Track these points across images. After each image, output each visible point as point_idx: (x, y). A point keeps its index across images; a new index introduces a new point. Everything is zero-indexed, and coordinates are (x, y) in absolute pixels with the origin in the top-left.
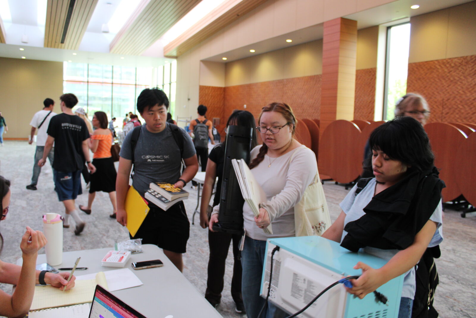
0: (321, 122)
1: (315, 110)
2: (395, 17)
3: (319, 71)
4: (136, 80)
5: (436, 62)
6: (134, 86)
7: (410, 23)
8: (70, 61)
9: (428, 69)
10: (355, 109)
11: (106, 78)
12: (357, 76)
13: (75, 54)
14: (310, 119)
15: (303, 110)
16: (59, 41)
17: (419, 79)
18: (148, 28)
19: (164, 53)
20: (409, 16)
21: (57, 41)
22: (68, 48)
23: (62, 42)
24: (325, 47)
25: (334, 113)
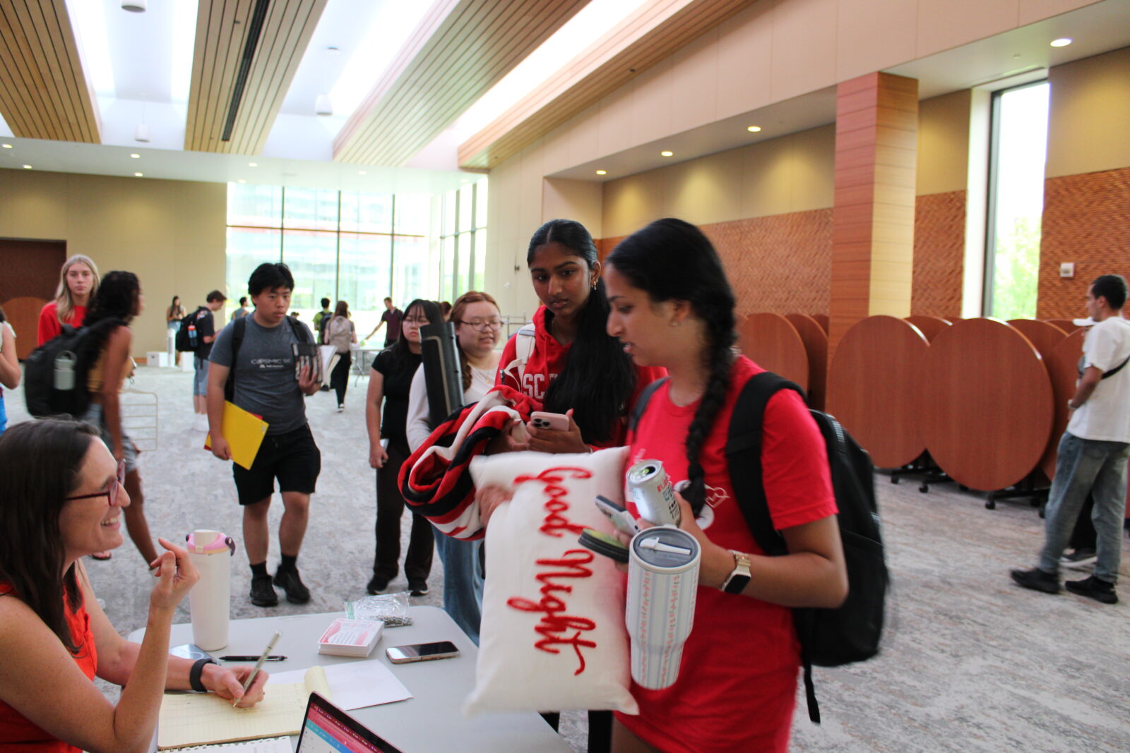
0: (831, 321)
1: (817, 292)
2: (1011, 68)
3: (825, 201)
4: (393, 224)
5: (1115, 175)
6: (390, 237)
7: (1049, 82)
8: (242, 181)
9: (1096, 192)
10: (914, 290)
11: (325, 219)
12: (918, 211)
13: (253, 165)
14: (806, 315)
15: (789, 292)
16: (219, 136)
17: (1073, 216)
18: (422, 103)
19: (459, 160)
20: (1046, 64)
21: (213, 136)
22: (237, 152)
23: (226, 138)
24: (841, 142)
25: (865, 299)
